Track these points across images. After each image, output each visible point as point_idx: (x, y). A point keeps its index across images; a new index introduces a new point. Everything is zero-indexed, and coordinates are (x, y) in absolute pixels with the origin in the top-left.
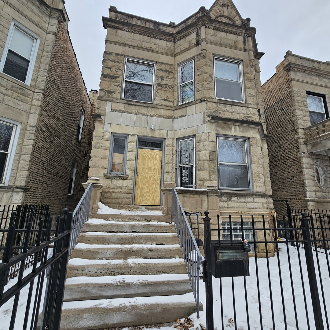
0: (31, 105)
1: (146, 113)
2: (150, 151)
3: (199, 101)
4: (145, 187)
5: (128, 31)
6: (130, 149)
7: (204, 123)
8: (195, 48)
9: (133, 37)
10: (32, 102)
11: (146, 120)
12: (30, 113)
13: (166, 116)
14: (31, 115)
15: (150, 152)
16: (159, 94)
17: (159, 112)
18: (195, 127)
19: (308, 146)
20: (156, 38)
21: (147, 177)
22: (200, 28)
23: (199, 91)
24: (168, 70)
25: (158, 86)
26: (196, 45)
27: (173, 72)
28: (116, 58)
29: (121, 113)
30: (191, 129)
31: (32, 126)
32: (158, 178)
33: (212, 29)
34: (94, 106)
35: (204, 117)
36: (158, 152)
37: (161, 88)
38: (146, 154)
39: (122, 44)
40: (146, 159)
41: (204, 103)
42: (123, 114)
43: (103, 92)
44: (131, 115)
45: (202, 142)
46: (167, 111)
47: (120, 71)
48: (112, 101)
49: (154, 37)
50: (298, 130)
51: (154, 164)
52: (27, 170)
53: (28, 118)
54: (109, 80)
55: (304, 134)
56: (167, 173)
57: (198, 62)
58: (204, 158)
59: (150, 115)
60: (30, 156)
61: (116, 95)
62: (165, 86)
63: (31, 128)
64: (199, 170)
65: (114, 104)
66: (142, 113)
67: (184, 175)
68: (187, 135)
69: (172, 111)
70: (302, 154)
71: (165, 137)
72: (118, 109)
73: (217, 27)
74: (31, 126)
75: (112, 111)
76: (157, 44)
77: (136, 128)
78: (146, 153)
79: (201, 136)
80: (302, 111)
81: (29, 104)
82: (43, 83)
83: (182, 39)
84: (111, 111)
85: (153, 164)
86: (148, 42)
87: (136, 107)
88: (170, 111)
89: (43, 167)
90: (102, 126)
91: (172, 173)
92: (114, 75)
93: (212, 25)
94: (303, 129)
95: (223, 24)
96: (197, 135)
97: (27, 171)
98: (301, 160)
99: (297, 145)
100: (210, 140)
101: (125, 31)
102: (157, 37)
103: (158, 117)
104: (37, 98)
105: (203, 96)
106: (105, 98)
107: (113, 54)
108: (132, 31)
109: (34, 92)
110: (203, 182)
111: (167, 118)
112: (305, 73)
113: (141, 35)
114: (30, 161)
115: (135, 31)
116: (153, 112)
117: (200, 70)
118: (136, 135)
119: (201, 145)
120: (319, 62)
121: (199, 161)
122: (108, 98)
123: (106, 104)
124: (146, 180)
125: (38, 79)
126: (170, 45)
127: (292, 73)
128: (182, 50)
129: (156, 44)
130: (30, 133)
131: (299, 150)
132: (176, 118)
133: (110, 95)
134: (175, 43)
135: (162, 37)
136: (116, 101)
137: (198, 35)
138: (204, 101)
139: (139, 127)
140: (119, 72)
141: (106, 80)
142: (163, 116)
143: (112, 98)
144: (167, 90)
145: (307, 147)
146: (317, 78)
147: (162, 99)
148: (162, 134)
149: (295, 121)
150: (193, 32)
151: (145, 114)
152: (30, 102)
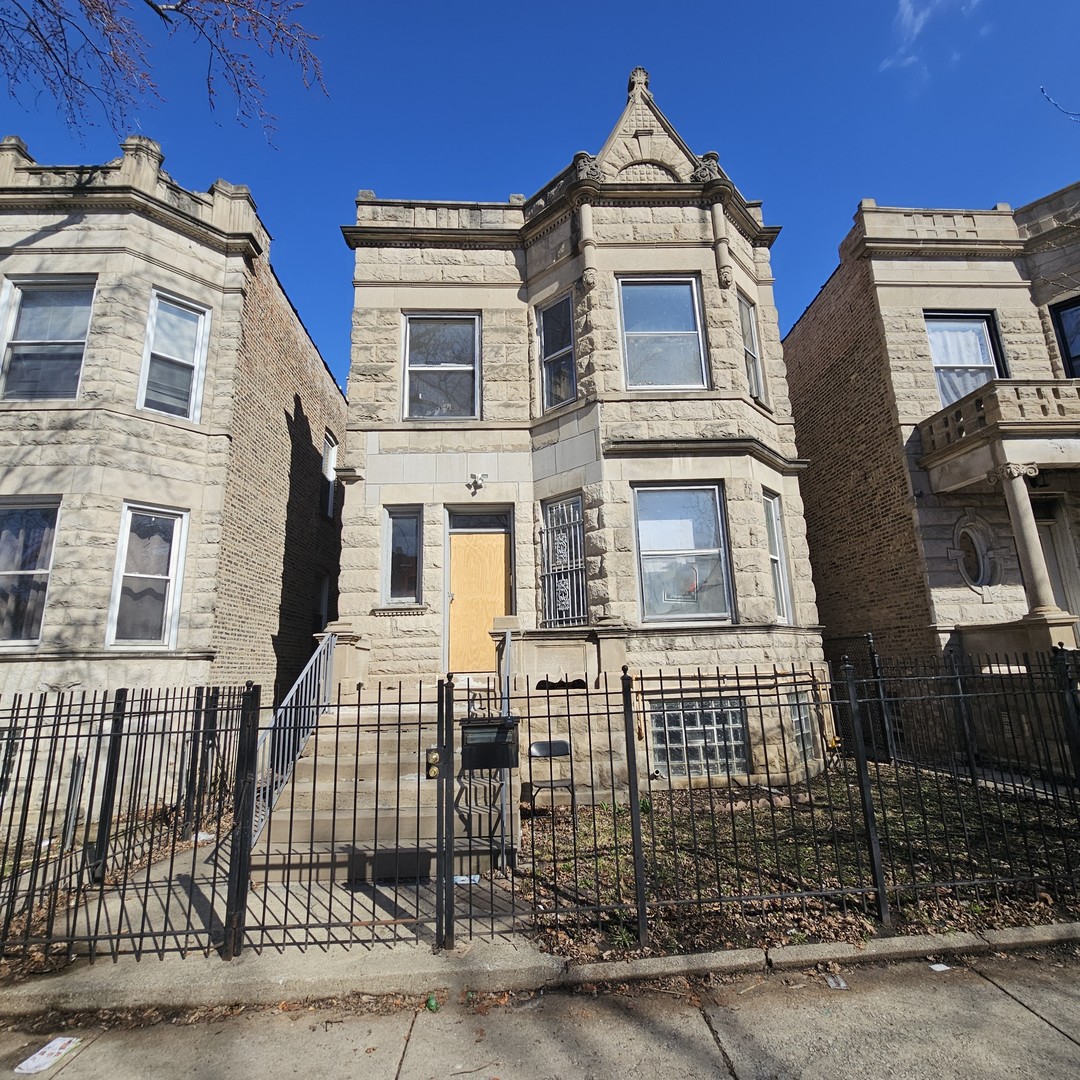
0: (206, 466)
1: (463, 445)
2: (481, 537)
3: (584, 403)
5: (406, 247)
6: (429, 540)
7: (597, 458)
8: (570, 264)
9: (418, 259)
10: (206, 458)
11: (464, 462)
12: (204, 484)
13: (512, 445)
14: (207, 489)
15: (480, 541)
16: (491, 393)
17: (494, 438)
18: (579, 470)
19: (931, 472)
20: (476, 249)
21: (476, 604)
22: (579, 211)
23: (582, 378)
24: (510, 325)
25: (487, 373)
26: (572, 254)
28: (380, 321)
29: (402, 456)
30: (571, 474)
31: (212, 514)
33: (609, 206)
35: (597, 443)
36: (500, 538)
37: (496, 376)
38: (471, 548)
39: (394, 283)
40: (472, 559)
41: (596, 407)
42: (408, 456)
43: (356, 411)
44: (427, 457)
45: (595, 505)
46: (515, 433)
47: (394, 351)
48: (379, 429)
49: (471, 246)
50: (899, 430)
52: (209, 611)
53: (203, 496)
54: (369, 377)
56: (523, 588)
59: (473, 450)
61: (390, 412)
62: (505, 370)
63: (209, 518)
64: (592, 578)
65: (385, 436)
66: (452, 448)
67: (560, 593)
68: (564, 491)
69: (527, 432)
71: (513, 499)
72: (395, 447)
73: (622, 198)
74: (209, 514)
75: (382, 454)
76: (479, 263)
77: (439, 485)
78: (471, 544)
79: (592, 492)
80: (912, 372)
81: (201, 465)
82: (226, 410)
83: (539, 239)
84: (379, 454)
87: (437, 436)
88: (522, 432)
89: (243, 599)
90: (361, 491)
91: (535, 588)
92: (380, 364)
93: (606, 195)
94: (914, 425)
96: (584, 489)
99: (901, 474)
100: (615, 500)
101: (398, 247)
102: (477, 246)
103: (493, 451)
104: (217, 447)
106: (362, 424)
107: (373, 311)
108: (416, 245)
109: (209, 435)
111: (514, 452)
112: (920, 256)
113: (438, 247)
114: (215, 591)
115: (422, 241)
116: (479, 440)
118: (441, 503)
119: (593, 513)
121: (589, 555)
122: (369, 424)
123: (367, 439)
124: (474, 610)
125: (215, 403)
127: (874, 264)
129: (477, 265)
130: (209, 529)
131: (906, 488)
132: (538, 449)
133: (374, 416)
134: (525, 250)
135: (491, 244)
136: (389, 427)
137: (574, 229)
138: (595, 401)
139: (448, 483)
140: (390, 355)
141: (361, 381)
142: (504, 447)
143: (379, 420)
144: (510, 379)
145: (928, 476)
146: (959, 266)
147: (500, 405)
148: (504, 493)
150: (565, 221)
151: (460, 449)
152: (202, 460)
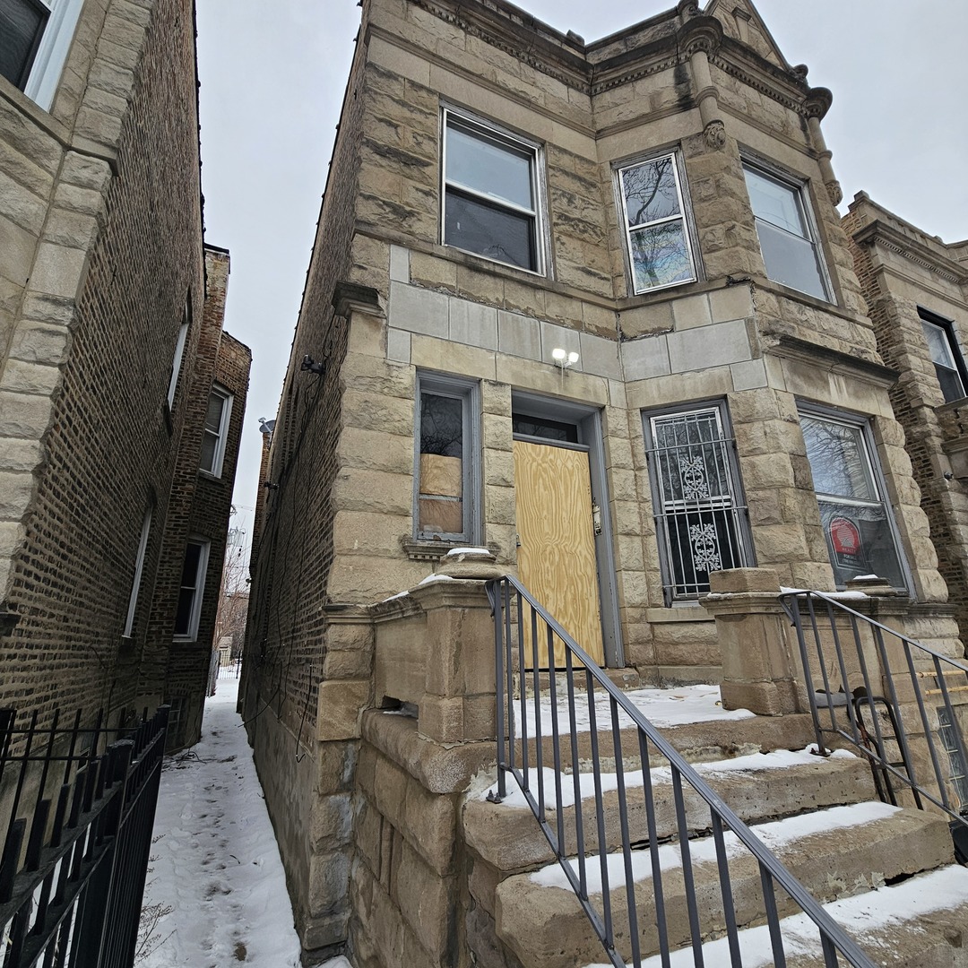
0: (52, 203)
1: (535, 309)
2: (551, 451)
3: (723, 283)
4: (548, 591)
5: (446, 20)
6: (494, 439)
7: (753, 356)
8: (675, 118)
9: (463, 43)
10: (54, 188)
11: (537, 335)
12: (41, 238)
13: (596, 327)
14: (47, 250)
15: (551, 457)
16: (566, 249)
17: (574, 309)
18: (716, 371)
19: (953, 457)
20: (535, 68)
21: (550, 553)
22: (688, 59)
23: (714, 251)
24: (580, 173)
25: (560, 221)
26: (679, 106)
27: (599, 185)
28: (412, 97)
29: (446, 297)
30: (701, 375)
31: (56, 302)
32: (589, 557)
33: (722, 68)
34: (217, 303)
35: (751, 336)
36: (576, 457)
37: (572, 229)
38: (539, 465)
39: (431, 57)
40: (541, 481)
41: (745, 289)
42: (455, 300)
43: (374, 207)
44: (485, 309)
45: (757, 420)
46: (598, 311)
47: (432, 143)
48: (411, 247)
49: (529, 61)
50: (921, 410)
51: (569, 502)
52: (20, 517)
53: (34, 259)
54: (395, 165)
55: (937, 424)
56: (627, 534)
57: (696, 160)
58: (777, 476)
59: (548, 319)
60: (37, 443)
61: (425, 226)
62: (581, 226)
63: (48, 308)
64: (763, 523)
65: (419, 260)
66: (518, 307)
67: (697, 544)
68: (689, 397)
69: (613, 314)
70: (944, 483)
71: (604, 402)
72: (435, 281)
73: (736, 67)
74: (46, 299)
75: (415, 286)
76: (539, 85)
77: (504, 358)
78: (539, 459)
79: (751, 401)
80: (921, 358)
81: (41, 196)
82: (114, 118)
83: (617, 86)
84: (410, 284)
85: (566, 502)
86: (512, 74)
87: (496, 284)
88: (605, 311)
89: (71, 507)
90: (380, 336)
91: (645, 536)
92: (411, 154)
93: (723, 55)
94: (933, 408)
95: (753, 60)
96: (731, 395)
97: (17, 524)
98: (944, 501)
99: (921, 455)
100: (785, 417)
101: (435, 15)
102: (537, 65)
103: (572, 328)
104: (85, 175)
105: (734, 266)
106: (384, 230)
107: (400, 79)
108: (460, 25)
109: (67, 148)
110: (787, 566)
111: (599, 336)
112: (904, 256)
113: (488, 42)
114: (38, 471)
115: (470, 23)
116: (555, 307)
117: (711, 182)
118: (508, 385)
119: (756, 430)
120: (923, 236)
121: (755, 489)
122: (395, 233)
123: (389, 254)
124: (547, 564)
125: (89, 97)
126: (579, 99)
127: (877, 250)
128: (624, 119)
129: (537, 87)
130: (43, 331)
131: (931, 470)
132: (632, 339)
133: (404, 223)
134: (591, 96)
135: (553, 70)
136: (428, 248)
137: (680, 78)
138: (744, 281)
139: (516, 357)
140: (428, 147)
141: (382, 166)
142: (587, 326)
143: (411, 233)
144: (588, 239)
145: (950, 460)
146: (927, 275)
147: (578, 269)
148: (591, 388)
149: (909, 386)
150: (663, 70)
151: (530, 312)
152: (44, 186)
